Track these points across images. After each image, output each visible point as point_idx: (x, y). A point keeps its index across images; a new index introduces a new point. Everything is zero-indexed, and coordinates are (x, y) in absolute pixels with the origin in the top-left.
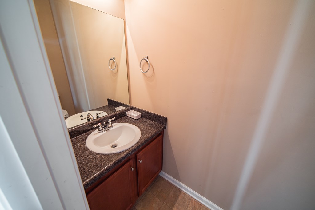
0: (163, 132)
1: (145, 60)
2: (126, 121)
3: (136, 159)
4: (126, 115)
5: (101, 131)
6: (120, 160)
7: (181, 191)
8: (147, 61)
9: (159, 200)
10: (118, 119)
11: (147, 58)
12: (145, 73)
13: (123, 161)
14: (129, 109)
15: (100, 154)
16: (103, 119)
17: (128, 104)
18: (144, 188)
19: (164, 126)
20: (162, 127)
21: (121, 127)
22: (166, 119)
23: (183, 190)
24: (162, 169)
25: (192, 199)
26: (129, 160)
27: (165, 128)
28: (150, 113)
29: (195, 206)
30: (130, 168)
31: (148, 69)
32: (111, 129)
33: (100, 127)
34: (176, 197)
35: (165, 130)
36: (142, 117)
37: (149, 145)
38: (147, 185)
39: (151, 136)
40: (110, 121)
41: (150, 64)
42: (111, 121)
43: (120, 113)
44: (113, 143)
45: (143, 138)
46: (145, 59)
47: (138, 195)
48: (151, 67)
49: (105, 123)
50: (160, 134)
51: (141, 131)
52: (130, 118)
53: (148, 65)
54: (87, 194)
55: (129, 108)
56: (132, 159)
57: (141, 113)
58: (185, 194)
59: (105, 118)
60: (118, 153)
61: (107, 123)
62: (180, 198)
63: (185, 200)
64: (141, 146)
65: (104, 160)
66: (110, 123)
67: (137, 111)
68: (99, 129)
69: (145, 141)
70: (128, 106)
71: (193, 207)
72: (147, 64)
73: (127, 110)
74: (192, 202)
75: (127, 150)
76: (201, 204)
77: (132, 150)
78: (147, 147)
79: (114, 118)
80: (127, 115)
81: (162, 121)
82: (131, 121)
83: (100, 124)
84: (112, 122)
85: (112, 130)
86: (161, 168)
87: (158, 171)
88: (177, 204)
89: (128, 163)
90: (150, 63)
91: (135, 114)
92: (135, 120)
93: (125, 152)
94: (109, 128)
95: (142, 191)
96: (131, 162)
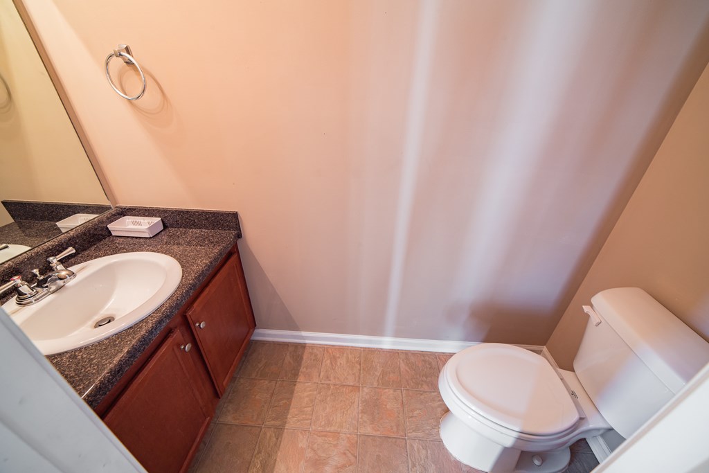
0: (236, 246)
1: (120, 59)
2: (116, 251)
3: (187, 324)
4: (111, 234)
5: (32, 299)
6: (144, 341)
7: (303, 346)
8: (129, 63)
9: (267, 382)
10: (84, 250)
11: (128, 52)
12: (136, 102)
13: (154, 338)
14: (114, 215)
15: (66, 352)
16: (22, 262)
17: (106, 202)
18: (228, 376)
19: (234, 233)
20: (231, 235)
21: (108, 267)
22: (235, 215)
23: (307, 341)
24: (255, 325)
25: (325, 348)
26: (168, 333)
27: (239, 236)
28: (188, 212)
29: (334, 356)
30: (180, 349)
31: (141, 89)
32: (71, 283)
33: (25, 289)
34: (298, 359)
35: (239, 242)
36: (165, 227)
37: (211, 285)
38: (232, 367)
39: (211, 262)
40: (55, 261)
41: (146, 72)
42: (61, 261)
43: (85, 234)
44: (97, 318)
45: (189, 273)
46: (120, 55)
47: (217, 395)
48: (150, 83)
49: (36, 271)
50: (230, 255)
51: (177, 259)
52: (129, 239)
53: (139, 75)
54: (102, 415)
55: (112, 211)
56: (176, 327)
57: (160, 217)
58: (313, 346)
59: (28, 259)
60: (131, 328)
61: (47, 269)
62: (305, 357)
63: (316, 356)
64: (192, 291)
65: (92, 359)
66: (60, 267)
67: (145, 215)
68: (21, 294)
69: (197, 278)
70: (108, 208)
71: (331, 358)
72: (132, 72)
73: (108, 218)
74: (328, 352)
75: (157, 311)
76: (343, 346)
77: (171, 307)
78: (207, 290)
79: (70, 250)
80: (114, 234)
81: (227, 223)
82: (135, 243)
83: (17, 280)
84: (65, 262)
85: (77, 284)
86: (253, 325)
87: (249, 332)
88: (303, 369)
89: (169, 341)
90: (143, 68)
91: (140, 224)
92: (148, 241)
93: (152, 317)
94: (60, 283)
95: (224, 383)
96: (177, 335)
